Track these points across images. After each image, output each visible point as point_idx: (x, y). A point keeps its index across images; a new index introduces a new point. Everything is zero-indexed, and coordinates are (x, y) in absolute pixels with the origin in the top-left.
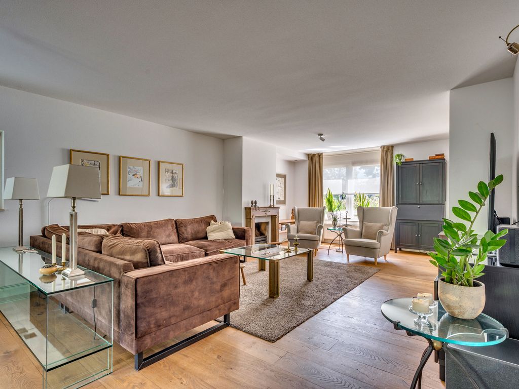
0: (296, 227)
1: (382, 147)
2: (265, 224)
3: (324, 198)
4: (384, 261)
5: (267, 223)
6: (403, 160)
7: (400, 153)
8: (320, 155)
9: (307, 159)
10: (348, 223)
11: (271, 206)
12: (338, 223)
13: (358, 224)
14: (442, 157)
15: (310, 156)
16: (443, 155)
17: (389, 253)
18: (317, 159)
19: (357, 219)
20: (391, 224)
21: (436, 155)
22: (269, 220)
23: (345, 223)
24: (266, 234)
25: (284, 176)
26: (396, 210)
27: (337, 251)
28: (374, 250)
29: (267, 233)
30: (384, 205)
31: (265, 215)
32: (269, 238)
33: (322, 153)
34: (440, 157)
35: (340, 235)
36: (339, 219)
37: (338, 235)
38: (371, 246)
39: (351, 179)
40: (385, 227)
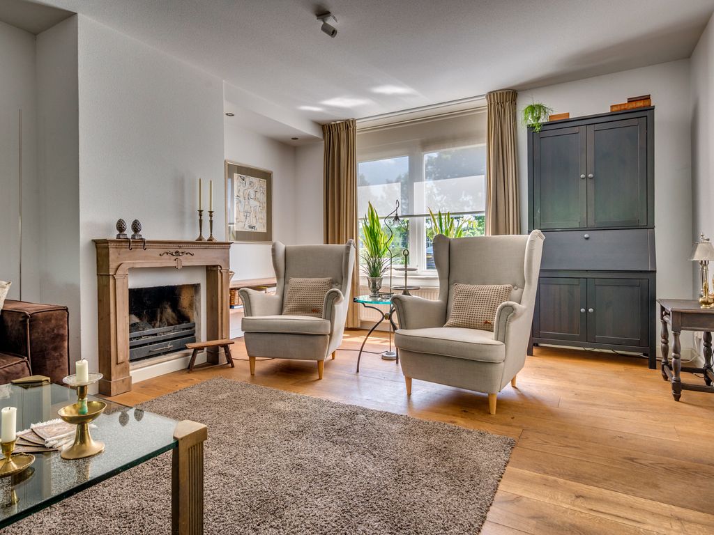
0: (278, 297)
1: (490, 95)
2: (193, 291)
3: (361, 225)
4: (512, 390)
5: (196, 287)
6: (543, 120)
7: (536, 103)
8: (348, 125)
9: (321, 137)
10: (410, 283)
11: (200, 239)
12: (385, 283)
13: (437, 284)
14: (646, 103)
15: (327, 130)
16: (647, 98)
17: (522, 366)
18: (343, 135)
19: (434, 273)
20: (530, 282)
21: (630, 101)
22: (200, 279)
23: (401, 283)
24: (194, 319)
25: (266, 176)
26: (540, 242)
27: (384, 358)
28: (489, 367)
29: (195, 314)
30: (496, 231)
31: (173, 264)
32: (200, 329)
33: (354, 121)
34: (640, 104)
35: (389, 317)
36: (387, 273)
37: (385, 317)
38: (479, 356)
39: (420, 180)
40: (515, 293)
